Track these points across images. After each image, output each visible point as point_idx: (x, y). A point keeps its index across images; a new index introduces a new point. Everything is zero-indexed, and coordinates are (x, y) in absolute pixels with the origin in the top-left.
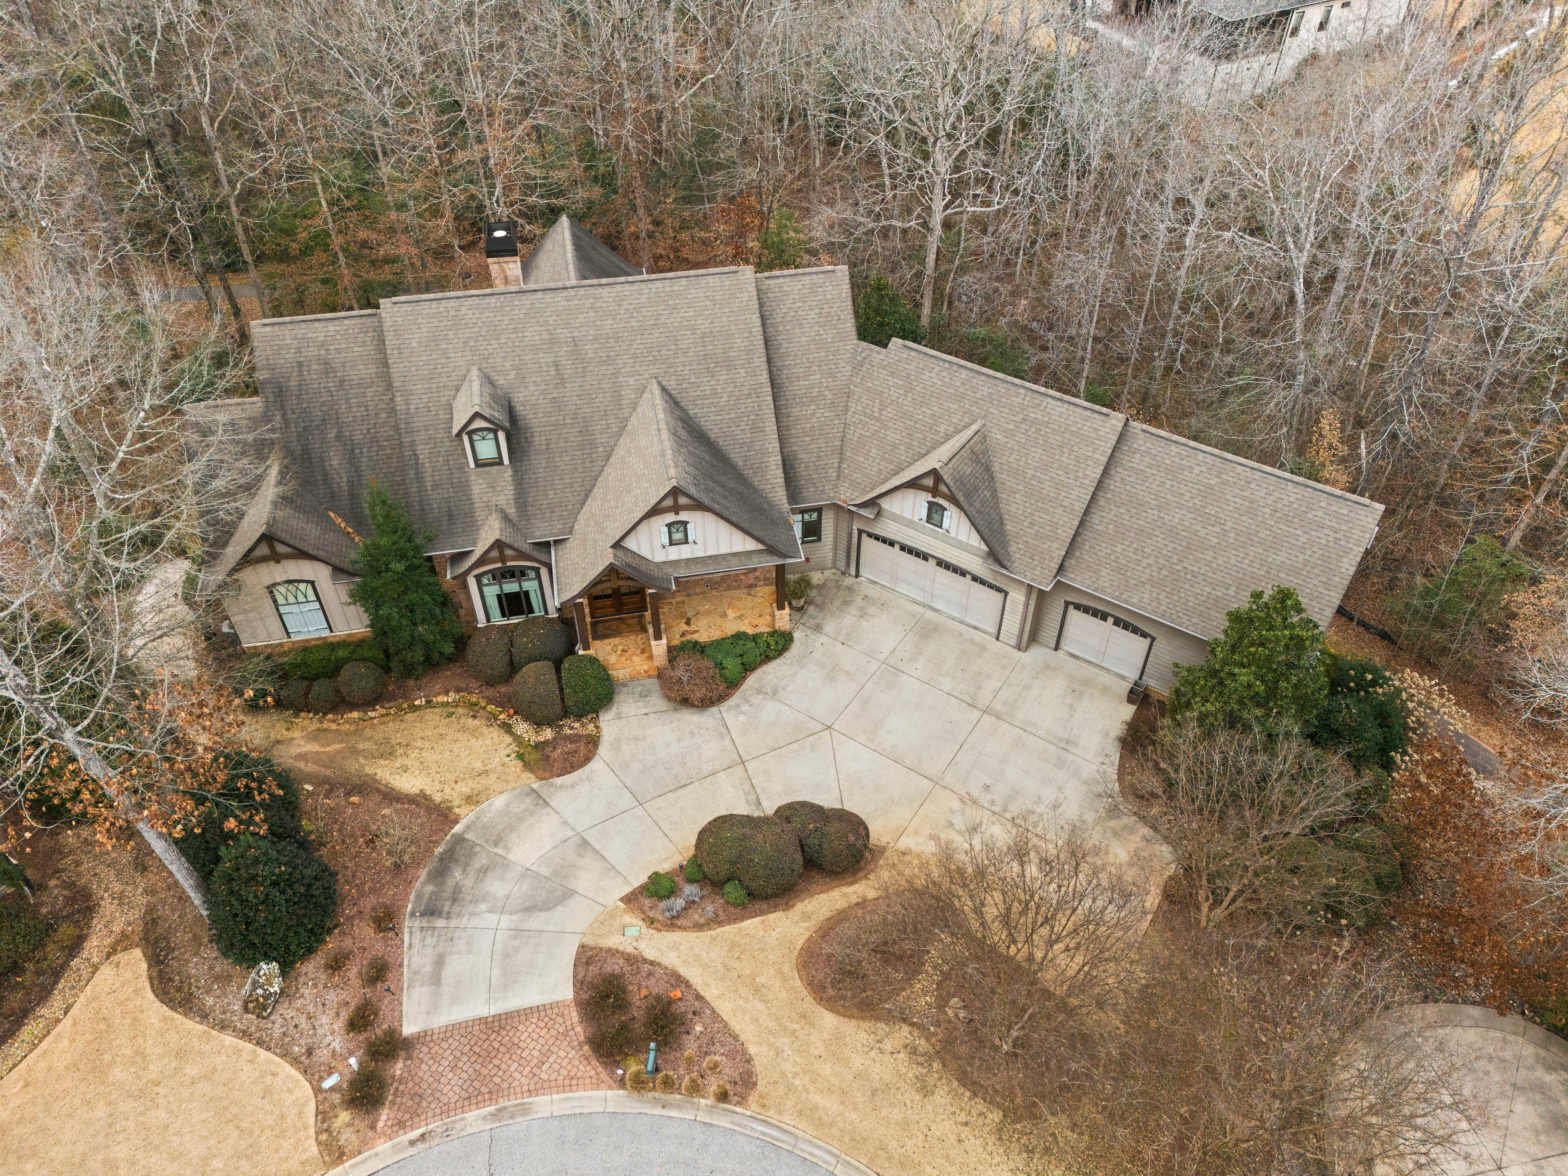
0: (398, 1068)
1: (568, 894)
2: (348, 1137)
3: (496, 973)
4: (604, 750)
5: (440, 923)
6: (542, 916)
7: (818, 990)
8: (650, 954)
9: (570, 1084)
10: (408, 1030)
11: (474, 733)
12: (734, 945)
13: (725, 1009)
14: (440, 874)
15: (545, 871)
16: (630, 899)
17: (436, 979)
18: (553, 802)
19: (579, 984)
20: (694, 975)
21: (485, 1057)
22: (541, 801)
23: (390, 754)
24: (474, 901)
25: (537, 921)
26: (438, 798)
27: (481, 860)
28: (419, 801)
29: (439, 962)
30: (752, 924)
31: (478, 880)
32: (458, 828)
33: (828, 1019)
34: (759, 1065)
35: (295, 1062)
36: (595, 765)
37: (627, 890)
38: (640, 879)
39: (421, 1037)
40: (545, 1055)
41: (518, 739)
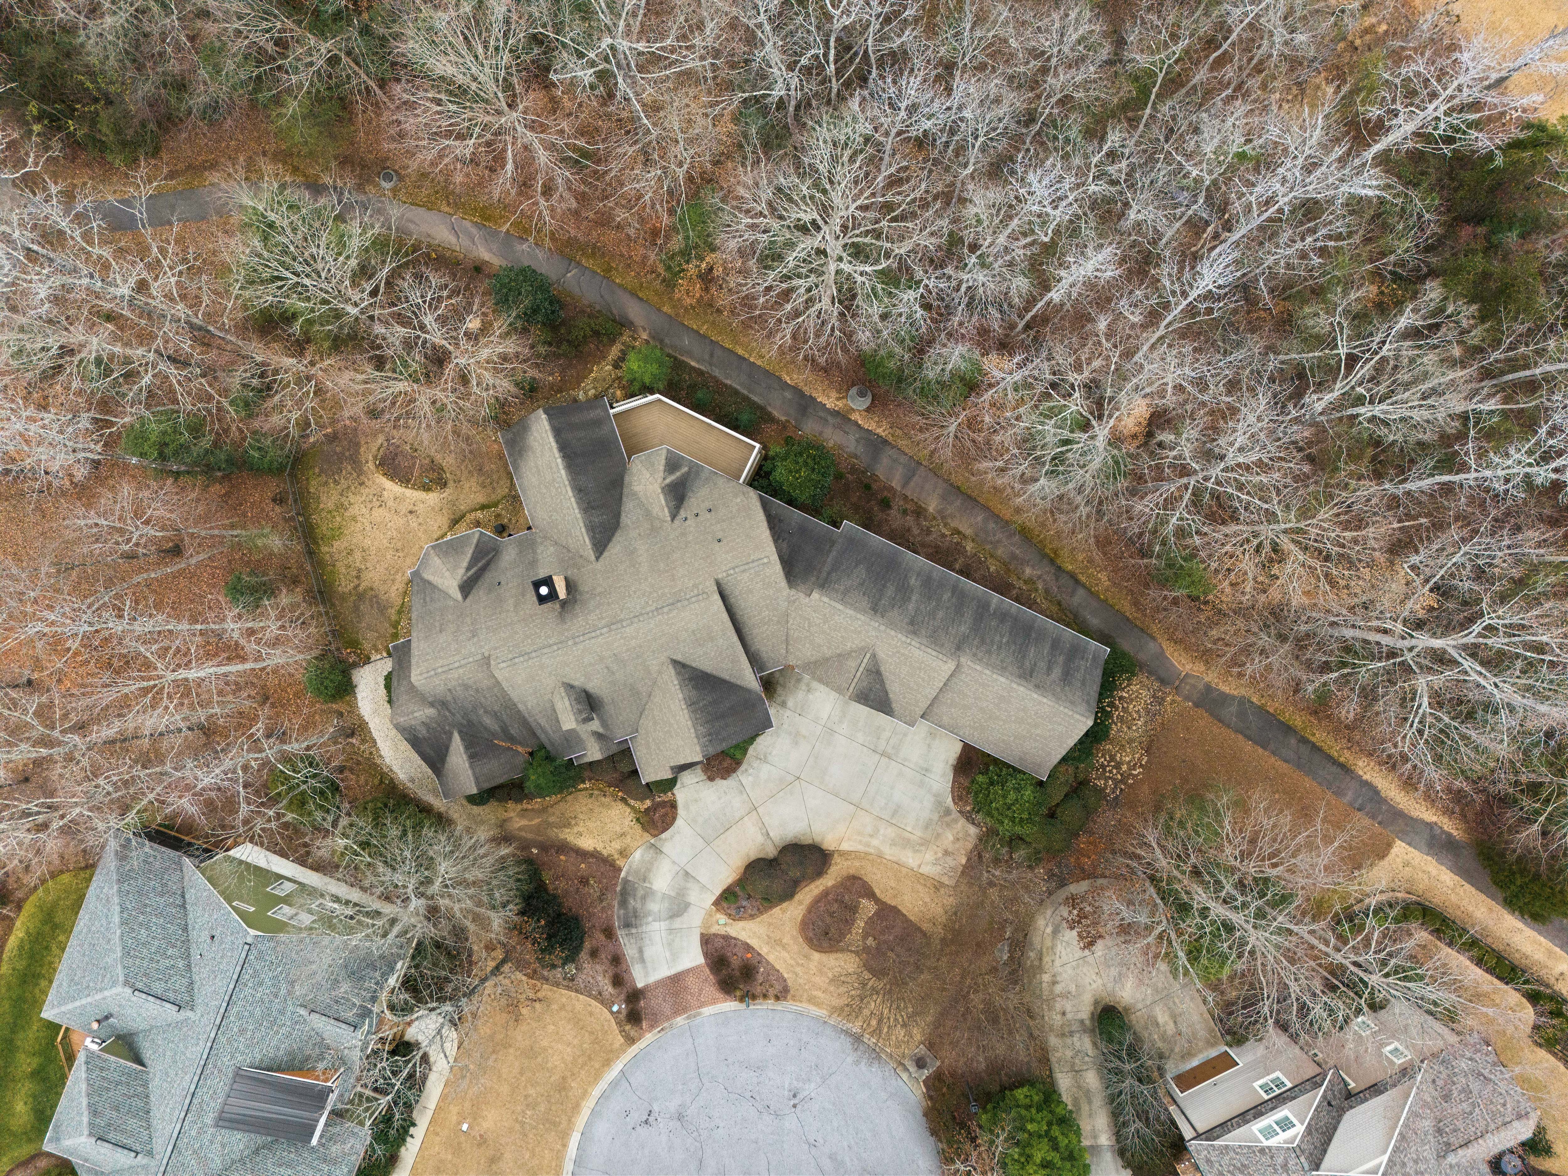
0: (642, 1003)
1: (687, 905)
2: (633, 1033)
3: (668, 954)
4: (681, 811)
5: (634, 931)
6: (679, 920)
7: (809, 941)
8: (733, 934)
9: (714, 1002)
10: (640, 985)
11: (608, 807)
12: (770, 924)
13: (771, 958)
14: (623, 903)
15: (673, 894)
16: (716, 903)
17: (642, 960)
18: (664, 850)
19: (706, 955)
20: (753, 942)
21: (676, 994)
22: (658, 851)
23: (568, 825)
24: (645, 916)
25: (677, 923)
26: (605, 853)
27: (641, 892)
28: (595, 855)
29: (641, 951)
30: (776, 911)
31: (643, 904)
32: (623, 874)
33: (816, 956)
34: (790, 983)
35: (595, 998)
36: (679, 822)
37: (714, 898)
38: (718, 892)
39: (647, 987)
40: (701, 990)
41: (633, 808)
